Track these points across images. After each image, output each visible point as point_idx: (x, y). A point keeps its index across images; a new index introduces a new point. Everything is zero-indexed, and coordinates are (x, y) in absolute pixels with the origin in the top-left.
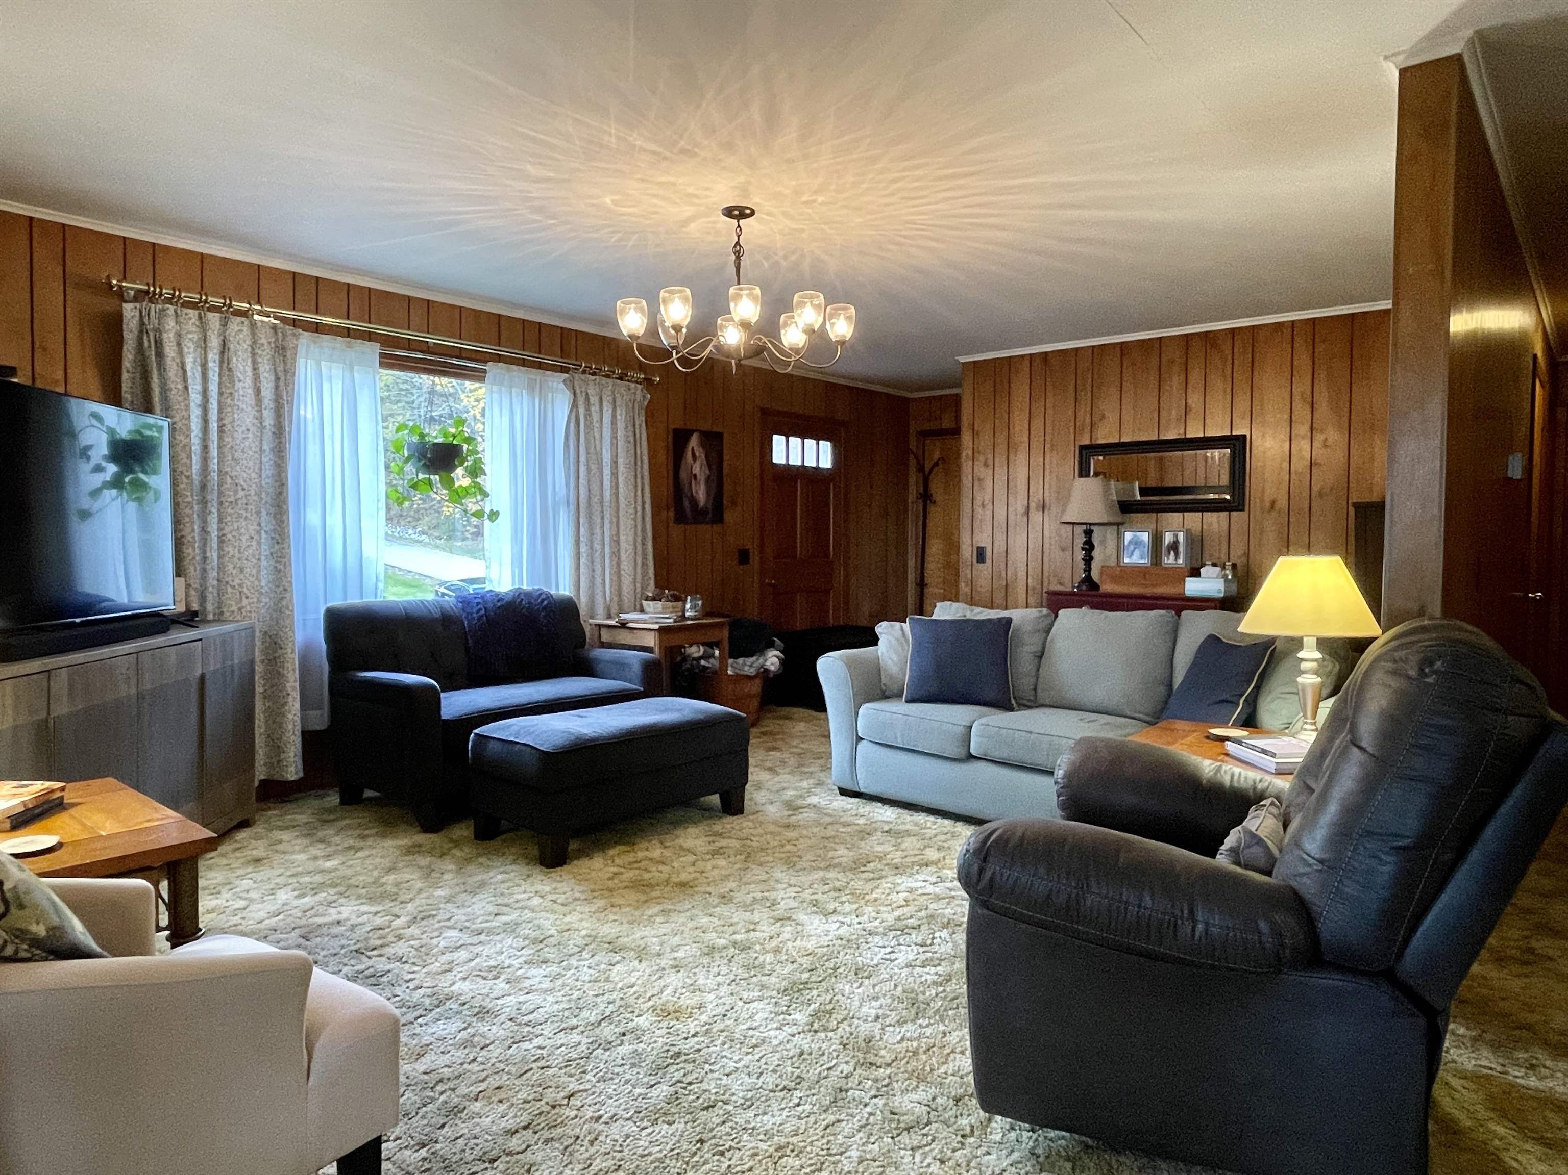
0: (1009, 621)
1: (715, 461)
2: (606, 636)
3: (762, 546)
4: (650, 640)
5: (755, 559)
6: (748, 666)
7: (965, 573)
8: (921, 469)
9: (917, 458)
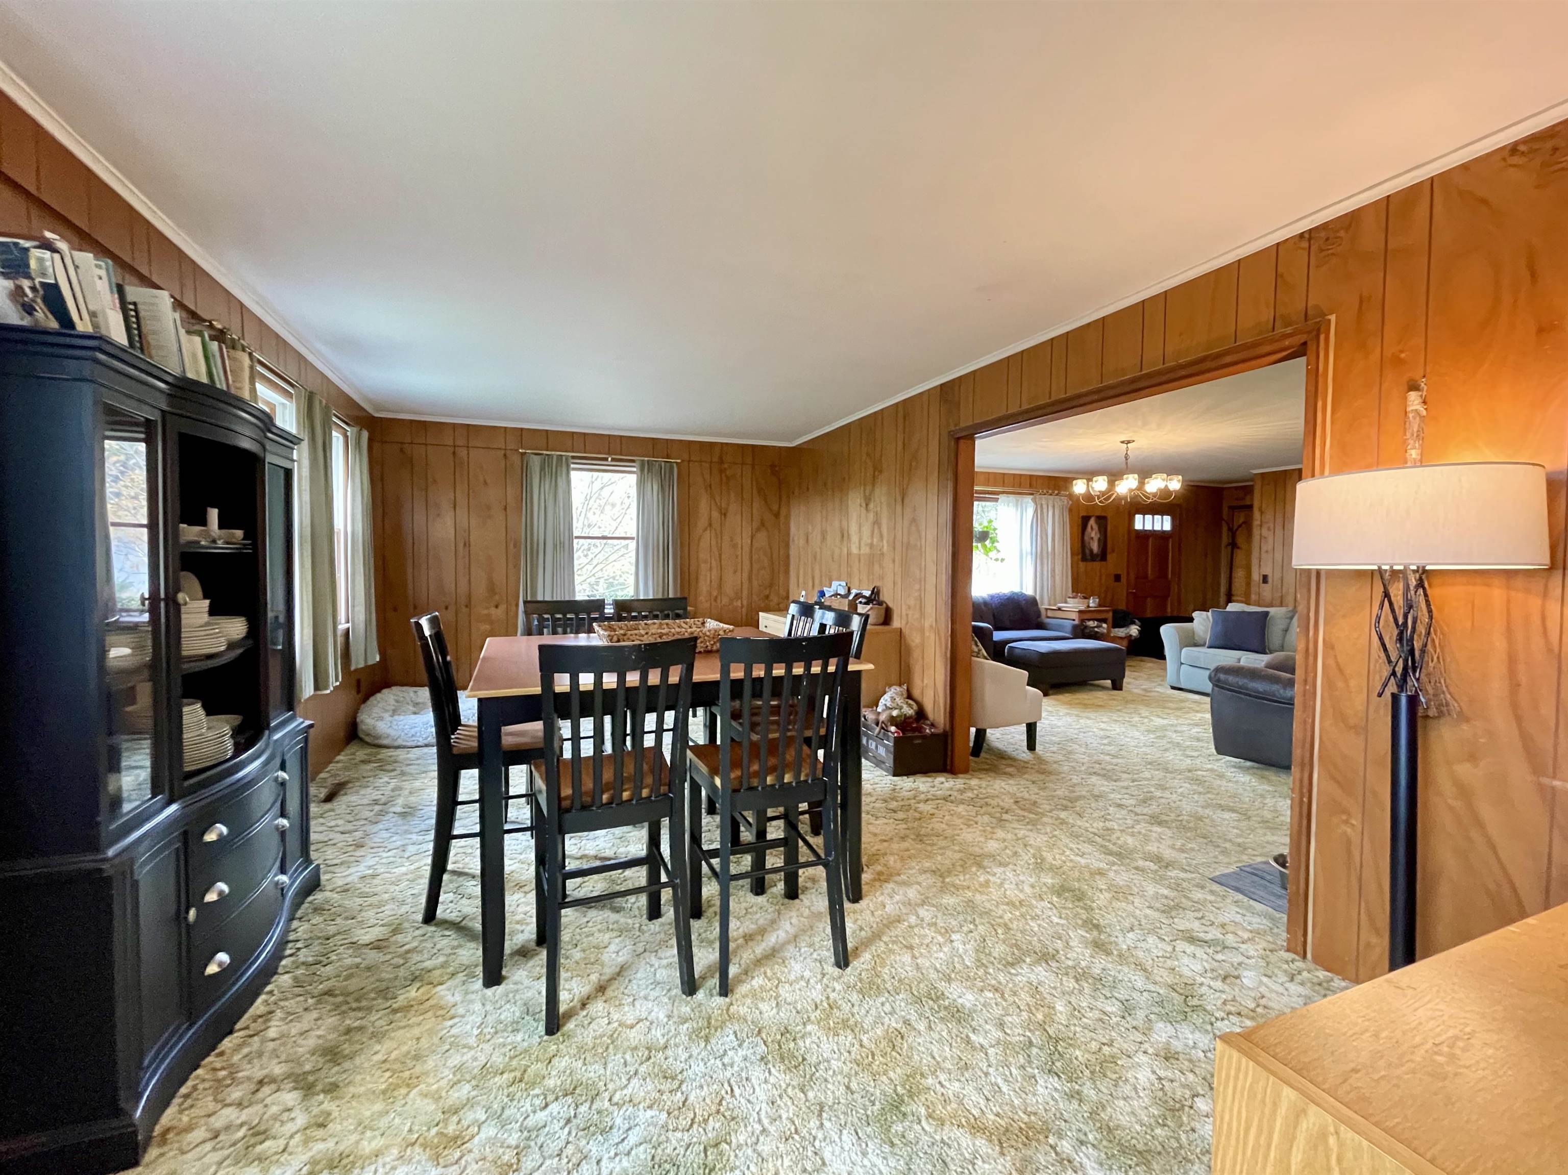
0: (1267, 613)
1: (1103, 529)
2: (1050, 614)
3: (1128, 573)
4: (1075, 616)
5: (1124, 579)
6: (1121, 632)
7: (1254, 589)
8: (1230, 529)
9: (1228, 524)
